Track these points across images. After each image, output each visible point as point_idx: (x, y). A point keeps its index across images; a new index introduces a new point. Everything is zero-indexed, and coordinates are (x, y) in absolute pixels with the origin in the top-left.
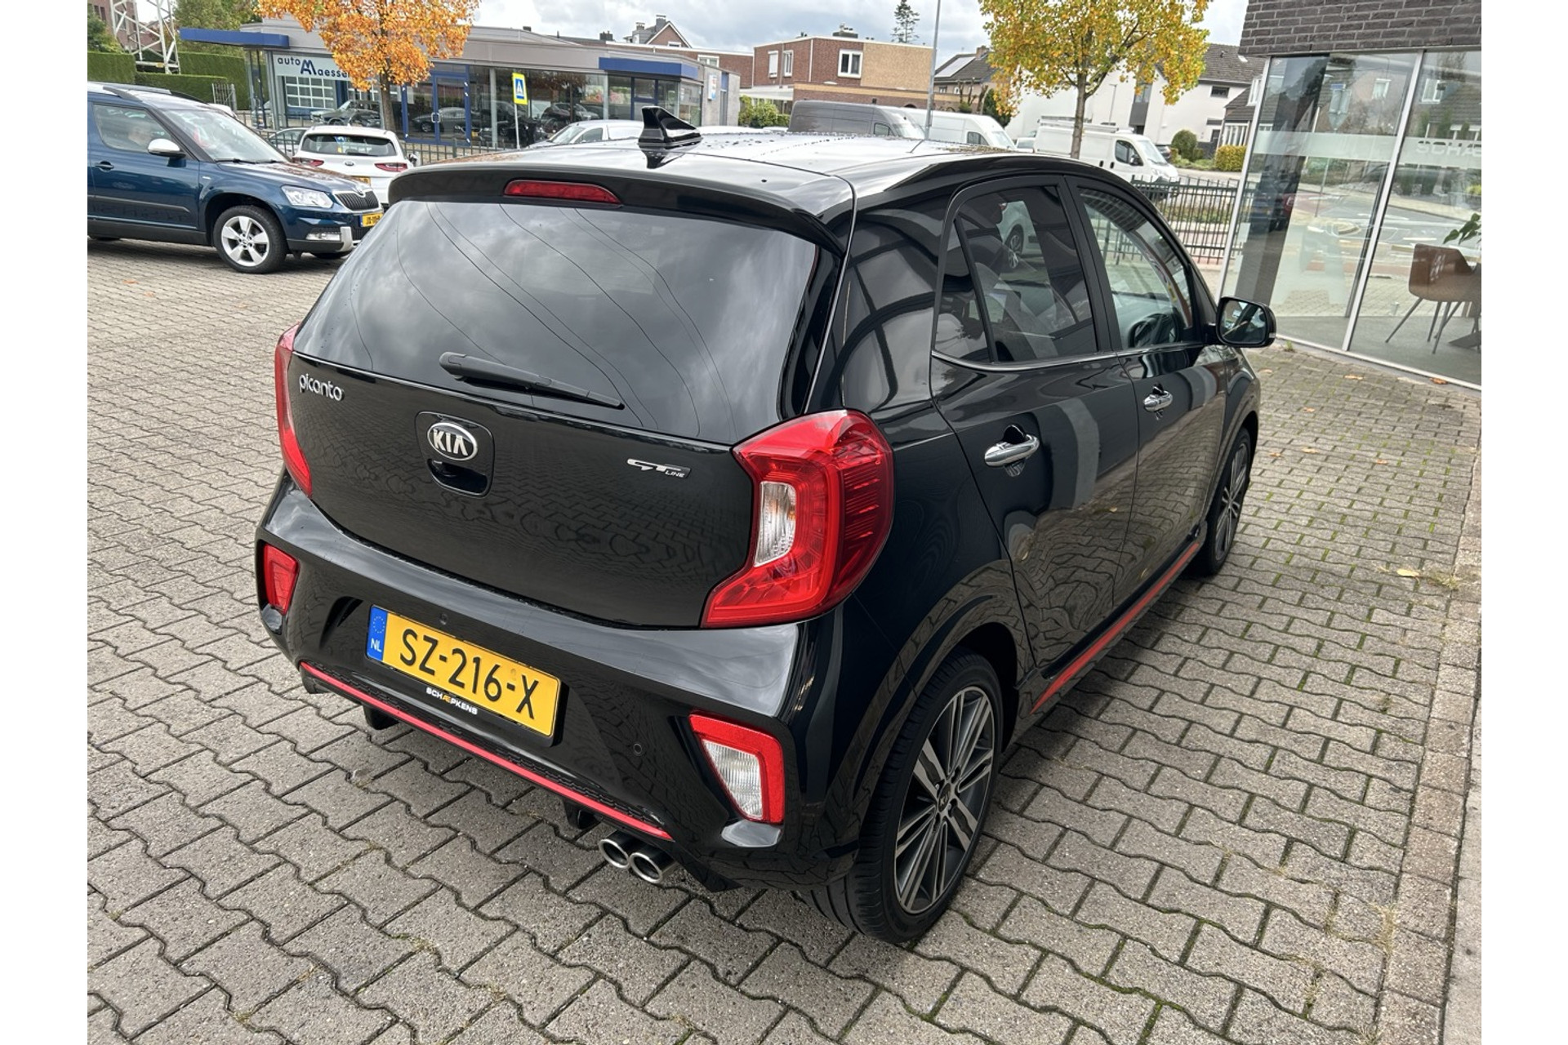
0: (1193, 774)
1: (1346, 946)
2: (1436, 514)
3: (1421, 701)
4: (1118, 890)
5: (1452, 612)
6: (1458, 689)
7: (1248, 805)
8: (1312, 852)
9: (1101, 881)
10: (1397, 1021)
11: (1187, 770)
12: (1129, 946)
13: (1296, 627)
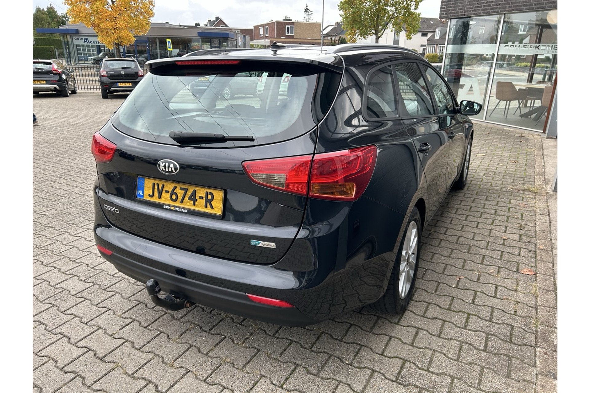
0: (463, 251)
1: (523, 295)
2: (525, 170)
3: (532, 225)
4: (448, 285)
5: (537, 199)
6: (543, 221)
7: (483, 259)
8: (507, 270)
9: (441, 283)
10: (544, 314)
11: (461, 250)
12: (455, 300)
13: (487, 206)
